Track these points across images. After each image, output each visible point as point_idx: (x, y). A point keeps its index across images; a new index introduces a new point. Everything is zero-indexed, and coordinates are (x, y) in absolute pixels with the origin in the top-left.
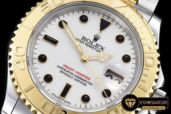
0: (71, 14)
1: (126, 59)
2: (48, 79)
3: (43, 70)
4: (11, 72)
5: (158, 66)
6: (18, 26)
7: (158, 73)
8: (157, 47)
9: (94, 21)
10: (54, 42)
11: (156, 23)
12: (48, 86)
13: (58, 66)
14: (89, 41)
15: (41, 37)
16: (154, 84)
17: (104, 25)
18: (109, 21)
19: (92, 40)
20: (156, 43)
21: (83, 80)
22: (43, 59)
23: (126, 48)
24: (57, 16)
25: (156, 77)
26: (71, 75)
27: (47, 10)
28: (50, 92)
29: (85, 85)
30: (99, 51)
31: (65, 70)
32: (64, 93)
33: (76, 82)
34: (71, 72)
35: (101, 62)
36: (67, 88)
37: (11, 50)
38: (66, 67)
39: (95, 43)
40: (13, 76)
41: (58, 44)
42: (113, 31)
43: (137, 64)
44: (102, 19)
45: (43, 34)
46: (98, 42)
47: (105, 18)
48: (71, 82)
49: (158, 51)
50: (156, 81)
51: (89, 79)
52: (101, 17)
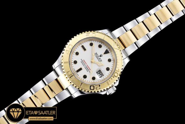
0: (96, 42)
1: (108, 69)
2: (75, 62)
3: (75, 58)
4: (63, 53)
5: (118, 78)
6: (75, 37)
7: (117, 81)
8: (122, 71)
9: (104, 49)
10: (85, 50)
11: (127, 61)
12: (74, 65)
13: (81, 59)
14: (97, 55)
15: (81, 45)
16: (113, 84)
17: (107, 52)
18: (109, 51)
19: (99, 56)
20: (122, 69)
21: (88, 69)
22: (77, 54)
23: (110, 65)
24: (91, 40)
25: (115, 82)
26: (84, 65)
27: (88, 36)
28: (73, 68)
29: (88, 71)
30: (99, 61)
31: (83, 62)
32: (78, 71)
33: (85, 69)
34: (85, 64)
35: (98, 66)
36: (81, 69)
37: (67, 44)
38: (84, 61)
39: (99, 57)
40: (63, 55)
41: (86, 51)
42: (108, 56)
43: (111, 73)
44: (107, 50)
45: (82, 44)
46: (101, 57)
47: (108, 50)
48: (83, 68)
49: (121, 72)
50: (115, 83)
51: (90, 70)
52: (107, 48)
